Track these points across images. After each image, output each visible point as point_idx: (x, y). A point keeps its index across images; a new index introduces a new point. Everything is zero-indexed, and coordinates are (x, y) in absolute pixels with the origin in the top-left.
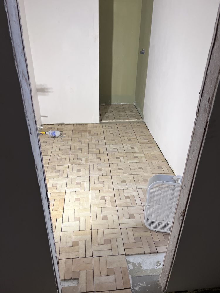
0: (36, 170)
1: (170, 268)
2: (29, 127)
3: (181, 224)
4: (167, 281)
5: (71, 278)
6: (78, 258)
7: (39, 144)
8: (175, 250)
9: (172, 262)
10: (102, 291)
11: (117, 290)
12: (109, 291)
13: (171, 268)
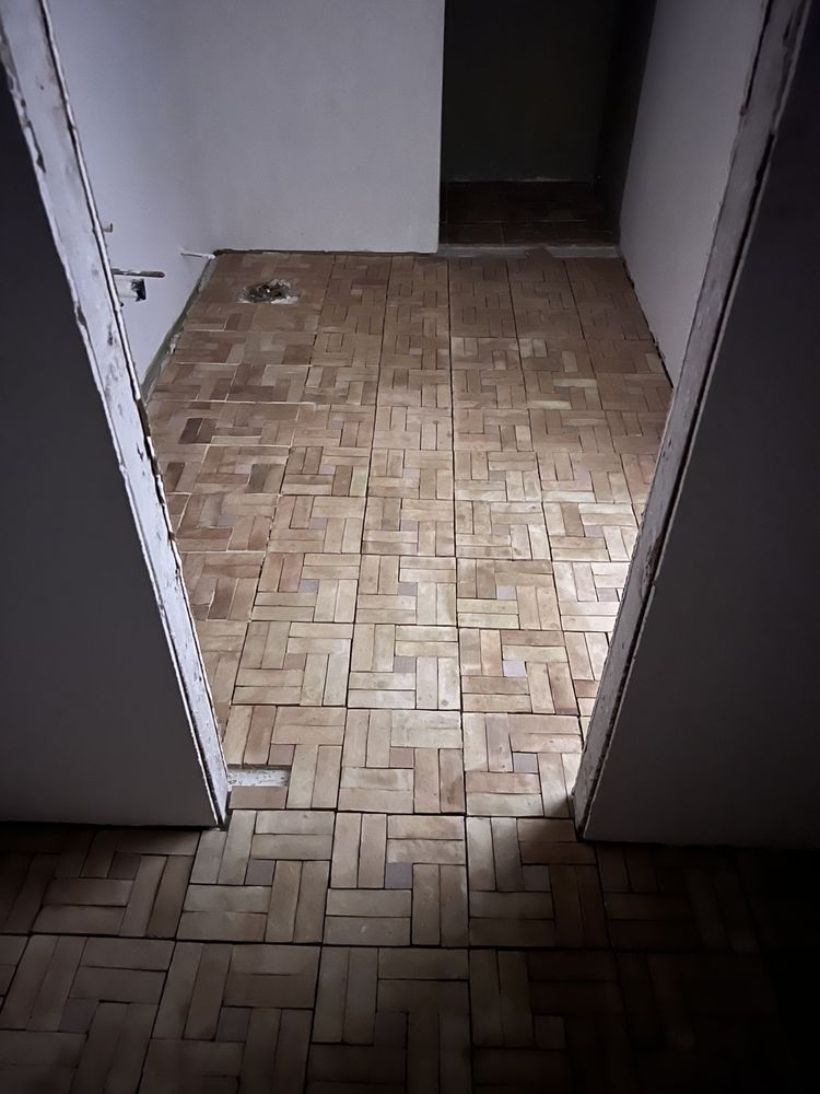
0: (82, 328)
1: (599, 756)
2: (27, 133)
3: (643, 594)
4: (590, 801)
5: (265, 762)
6: (298, 705)
7: (94, 231)
8: (621, 691)
9: (609, 736)
10: (362, 812)
11: (415, 814)
12: (388, 814)
13: (603, 756)
